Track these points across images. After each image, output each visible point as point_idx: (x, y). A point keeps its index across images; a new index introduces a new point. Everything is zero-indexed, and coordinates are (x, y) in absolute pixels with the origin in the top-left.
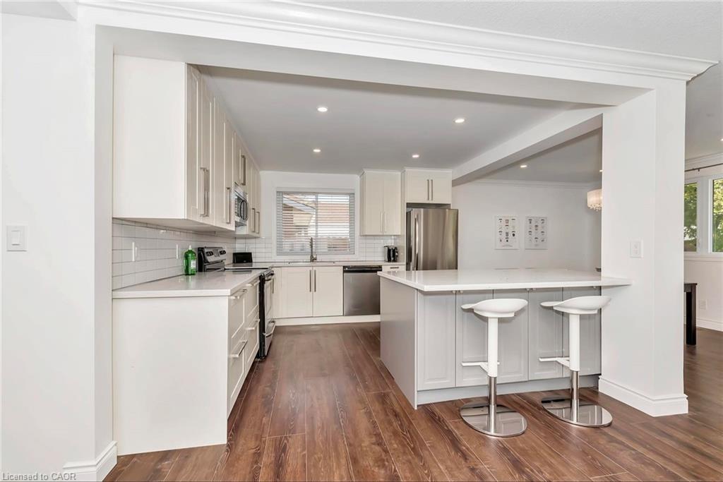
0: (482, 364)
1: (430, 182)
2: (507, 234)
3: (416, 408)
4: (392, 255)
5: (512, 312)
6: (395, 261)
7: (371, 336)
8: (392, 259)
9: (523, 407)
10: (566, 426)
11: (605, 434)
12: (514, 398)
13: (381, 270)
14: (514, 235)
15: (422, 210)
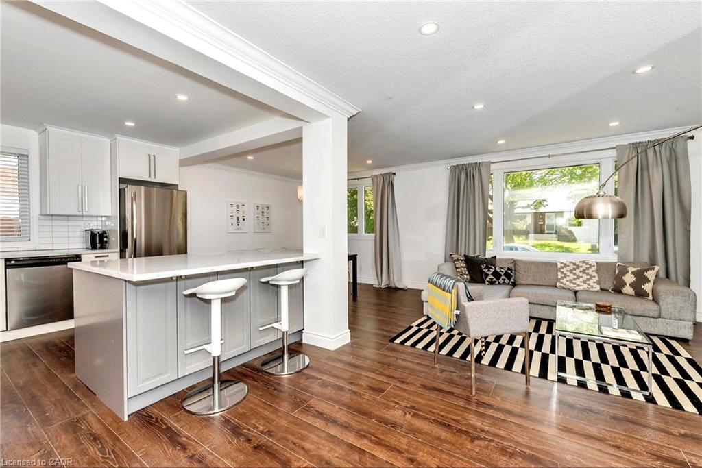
0: (207, 347)
1: (152, 158)
2: (238, 218)
3: (126, 419)
4: (98, 241)
5: (233, 291)
6: (102, 247)
7: (60, 350)
8: (99, 245)
9: (245, 375)
10: (279, 379)
11: (305, 374)
12: (239, 370)
13: (80, 261)
14: (244, 219)
15: (143, 188)
